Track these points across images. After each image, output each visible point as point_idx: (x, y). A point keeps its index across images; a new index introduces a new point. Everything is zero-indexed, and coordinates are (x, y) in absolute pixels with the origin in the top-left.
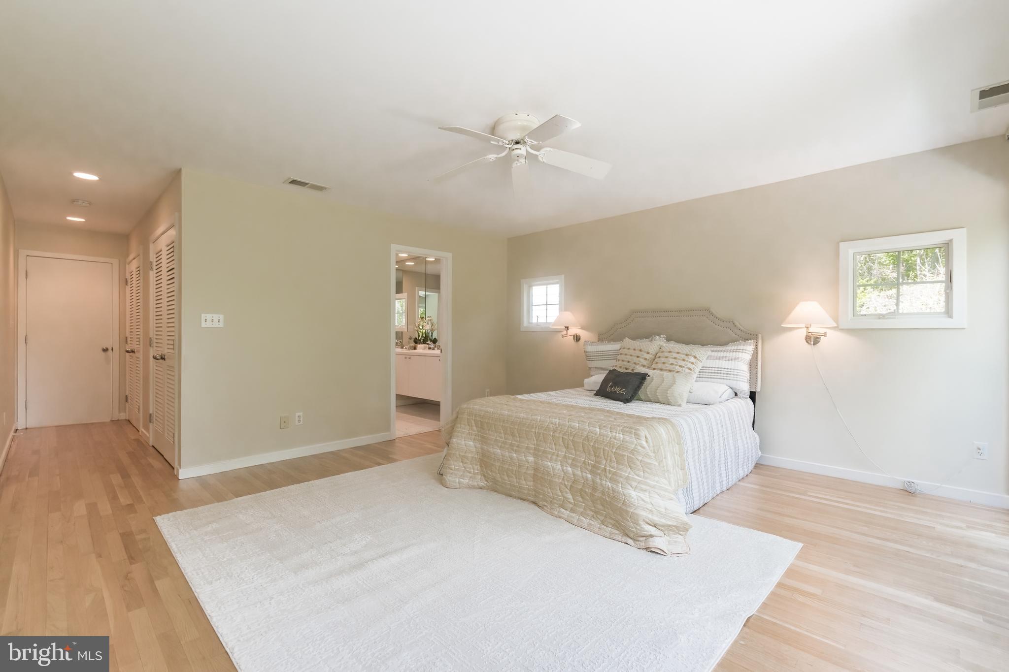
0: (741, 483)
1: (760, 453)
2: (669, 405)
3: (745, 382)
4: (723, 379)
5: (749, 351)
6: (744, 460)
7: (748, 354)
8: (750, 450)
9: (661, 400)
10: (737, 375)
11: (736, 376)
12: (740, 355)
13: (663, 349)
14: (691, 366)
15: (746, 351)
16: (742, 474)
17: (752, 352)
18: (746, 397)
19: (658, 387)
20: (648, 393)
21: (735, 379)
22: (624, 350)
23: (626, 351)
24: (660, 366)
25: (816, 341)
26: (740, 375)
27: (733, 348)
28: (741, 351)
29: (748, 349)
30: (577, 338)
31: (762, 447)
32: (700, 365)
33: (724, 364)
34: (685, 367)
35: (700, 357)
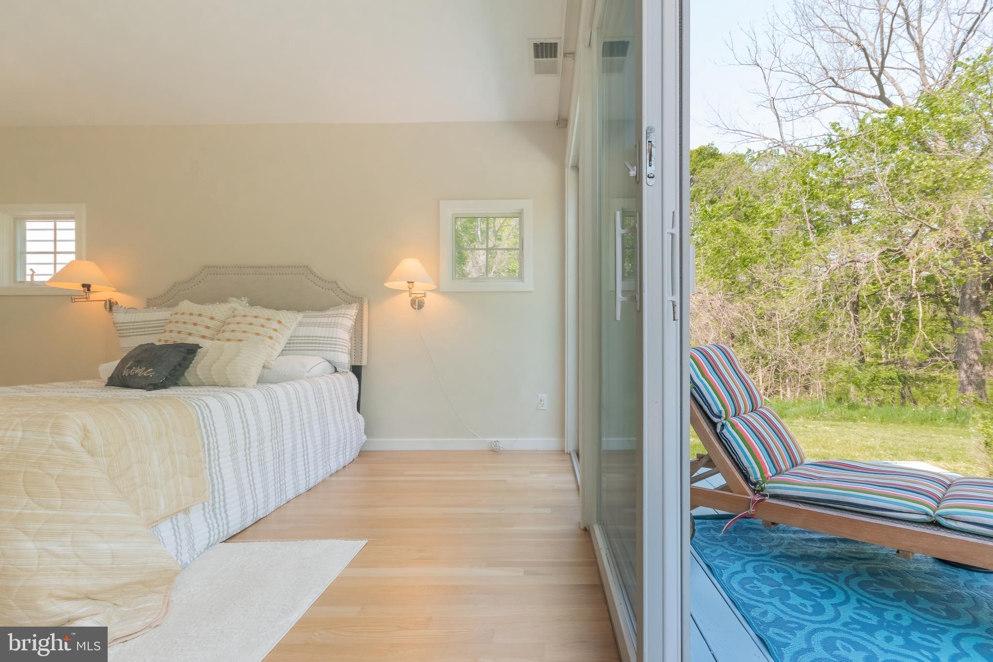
0: (334, 479)
1: (364, 438)
2: (229, 386)
3: (345, 353)
4: (319, 350)
5: (351, 316)
6: (339, 448)
7: (350, 319)
8: (348, 435)
9: (217, 381)
10: (335, 344)
11: (334, 346)
12: (340, 320)
13: (236, 313)
14: (274, 334)
15: (347, 317)
16: (334, 466)
17: (355, 317)
18: (346, 370)
19: (214, 363)
20: (199, 373)
21: (333, 349)
22: (177, 316)
23: (179, 317)
24: (228, 335)
25: (420, 306)
26: (339, 345)
27: (333, 312)
28: (342, 315)
29: (349, 313)
30: (111, 306)
31: (369, 430)
32: (289, 333)
33: (320, 332)
34: (264, 336)
35: (286, 322)
